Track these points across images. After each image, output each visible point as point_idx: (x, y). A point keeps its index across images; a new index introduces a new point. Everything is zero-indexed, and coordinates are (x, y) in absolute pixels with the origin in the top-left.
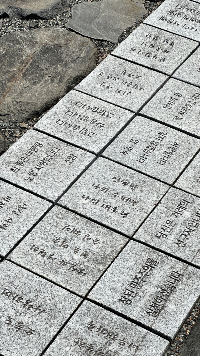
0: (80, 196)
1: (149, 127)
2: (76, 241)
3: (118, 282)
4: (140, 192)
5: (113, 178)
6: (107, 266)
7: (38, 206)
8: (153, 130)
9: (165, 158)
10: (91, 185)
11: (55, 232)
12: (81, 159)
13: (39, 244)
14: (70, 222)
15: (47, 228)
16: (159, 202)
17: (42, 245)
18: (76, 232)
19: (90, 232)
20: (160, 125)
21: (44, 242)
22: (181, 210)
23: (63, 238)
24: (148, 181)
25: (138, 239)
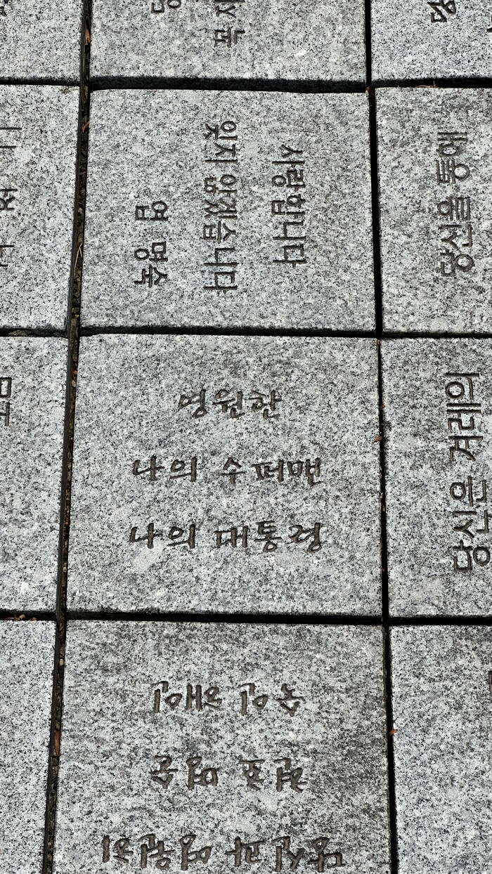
0: (122, 538)
1: (162, 125)
2: (229, 737)
3: (457, 825)
4: (297, 415)
5: (182, 406)
6: (384, 780)
7: (16, 662)
8: (184, 131)
9: (292, 232)
10: (128, 475)
11: (135, 734)
12: (28, 381)
13: (116, 819)
14: (161, 669)
15: (101, 735)
16: (383, 425)
17: (132, 818)
18: (203, 697)
19: (245, 670)
20: (190, 95)
21: (129, 802)
22: (465, 418)
23: (178, 745)
24: (296, 355)
25: (409, 612)
